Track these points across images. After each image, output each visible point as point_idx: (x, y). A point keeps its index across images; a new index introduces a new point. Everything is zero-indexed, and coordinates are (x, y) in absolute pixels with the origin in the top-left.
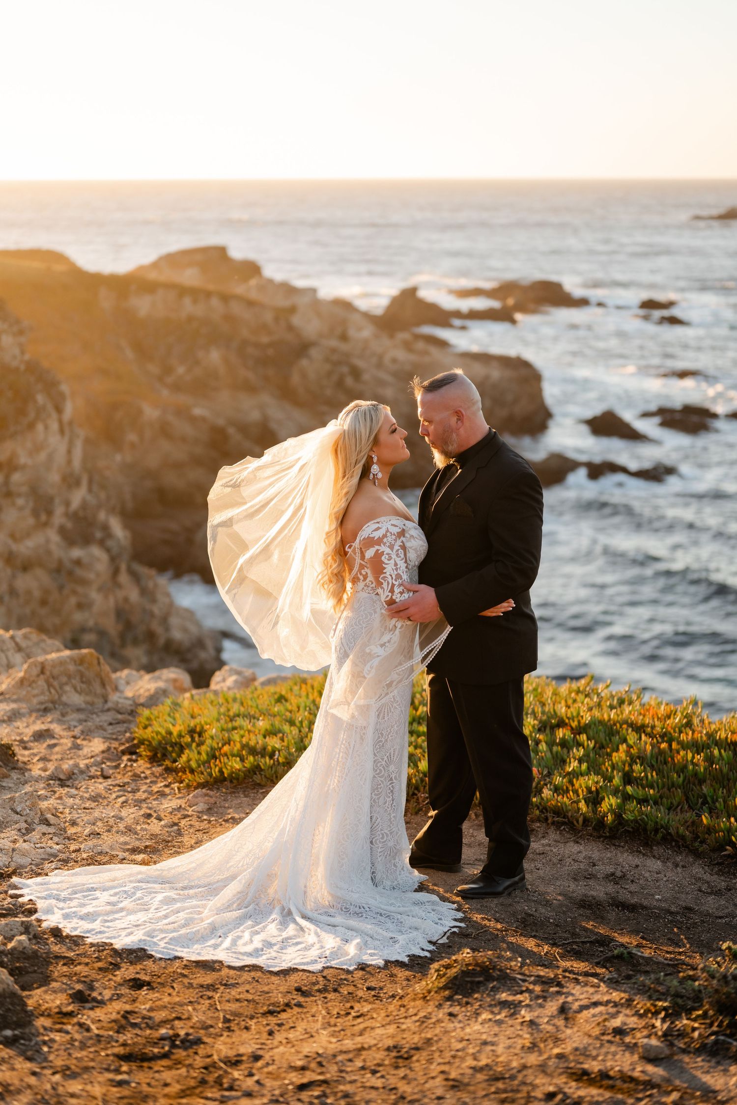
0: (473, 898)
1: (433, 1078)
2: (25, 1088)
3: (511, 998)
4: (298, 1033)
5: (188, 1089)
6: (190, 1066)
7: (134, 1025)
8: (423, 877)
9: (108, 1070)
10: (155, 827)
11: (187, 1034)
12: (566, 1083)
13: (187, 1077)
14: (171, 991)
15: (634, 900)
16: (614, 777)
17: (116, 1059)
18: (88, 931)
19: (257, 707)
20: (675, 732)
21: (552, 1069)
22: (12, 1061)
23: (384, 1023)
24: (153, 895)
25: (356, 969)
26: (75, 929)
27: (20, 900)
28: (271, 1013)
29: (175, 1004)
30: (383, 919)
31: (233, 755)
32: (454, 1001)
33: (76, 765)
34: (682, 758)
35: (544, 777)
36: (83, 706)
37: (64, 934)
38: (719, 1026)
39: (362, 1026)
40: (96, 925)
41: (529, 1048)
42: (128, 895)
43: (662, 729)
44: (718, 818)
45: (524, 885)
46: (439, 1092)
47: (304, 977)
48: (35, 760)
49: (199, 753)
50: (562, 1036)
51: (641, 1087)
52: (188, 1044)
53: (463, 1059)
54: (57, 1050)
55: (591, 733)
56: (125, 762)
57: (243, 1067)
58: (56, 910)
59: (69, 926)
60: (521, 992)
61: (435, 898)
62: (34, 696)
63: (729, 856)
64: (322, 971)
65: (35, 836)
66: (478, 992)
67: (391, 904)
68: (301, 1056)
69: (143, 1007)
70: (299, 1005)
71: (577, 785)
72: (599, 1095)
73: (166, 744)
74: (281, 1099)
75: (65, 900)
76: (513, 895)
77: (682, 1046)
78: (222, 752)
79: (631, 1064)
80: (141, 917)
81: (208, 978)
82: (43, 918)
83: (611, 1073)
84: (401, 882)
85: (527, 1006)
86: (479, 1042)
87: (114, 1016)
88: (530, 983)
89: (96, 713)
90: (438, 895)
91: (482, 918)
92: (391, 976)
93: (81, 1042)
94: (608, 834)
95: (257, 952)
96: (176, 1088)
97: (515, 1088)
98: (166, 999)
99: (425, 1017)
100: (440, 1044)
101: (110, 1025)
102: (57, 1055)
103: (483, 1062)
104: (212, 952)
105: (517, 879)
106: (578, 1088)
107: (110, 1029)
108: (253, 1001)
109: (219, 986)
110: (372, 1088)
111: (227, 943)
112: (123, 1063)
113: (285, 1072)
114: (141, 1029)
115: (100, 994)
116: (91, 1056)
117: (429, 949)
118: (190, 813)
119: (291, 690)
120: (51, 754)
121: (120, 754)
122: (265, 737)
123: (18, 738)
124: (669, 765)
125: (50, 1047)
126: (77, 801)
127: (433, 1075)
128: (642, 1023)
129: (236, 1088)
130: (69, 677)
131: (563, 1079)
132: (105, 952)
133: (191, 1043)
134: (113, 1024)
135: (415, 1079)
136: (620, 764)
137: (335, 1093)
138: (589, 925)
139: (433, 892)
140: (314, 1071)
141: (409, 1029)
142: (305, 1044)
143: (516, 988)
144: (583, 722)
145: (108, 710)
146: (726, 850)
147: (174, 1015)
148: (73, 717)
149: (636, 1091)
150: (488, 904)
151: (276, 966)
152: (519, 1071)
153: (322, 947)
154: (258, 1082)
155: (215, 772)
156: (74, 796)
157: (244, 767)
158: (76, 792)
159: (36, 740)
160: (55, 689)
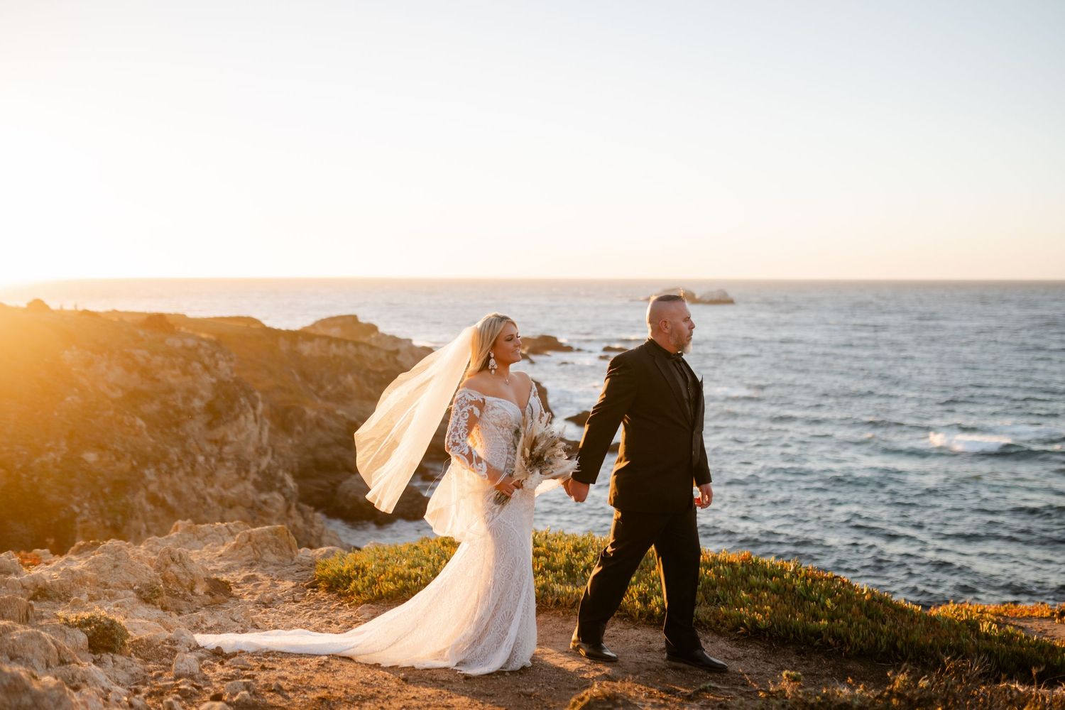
19: (401, 554)
31: (387, 581)
33: (275, 595)
36: (277, 562)
48: (245, 595)
49: (364, 581)
56: (309, 593)
62: (244, 556)
73: (339, 578)
78: (380, 580)
89: (286, 566)
120: (257, 590)
121: (305, 589)
122: (409, 569)
123: (233, 582)
130: (268, 543)
145: (295, 564)
146: (740, 630)
148: (270, 568)
155: (376, 592)
156: (275, 612)
157: (396, 588)
158: (276, 610)
159: (246, 583)
160: (258, 552)
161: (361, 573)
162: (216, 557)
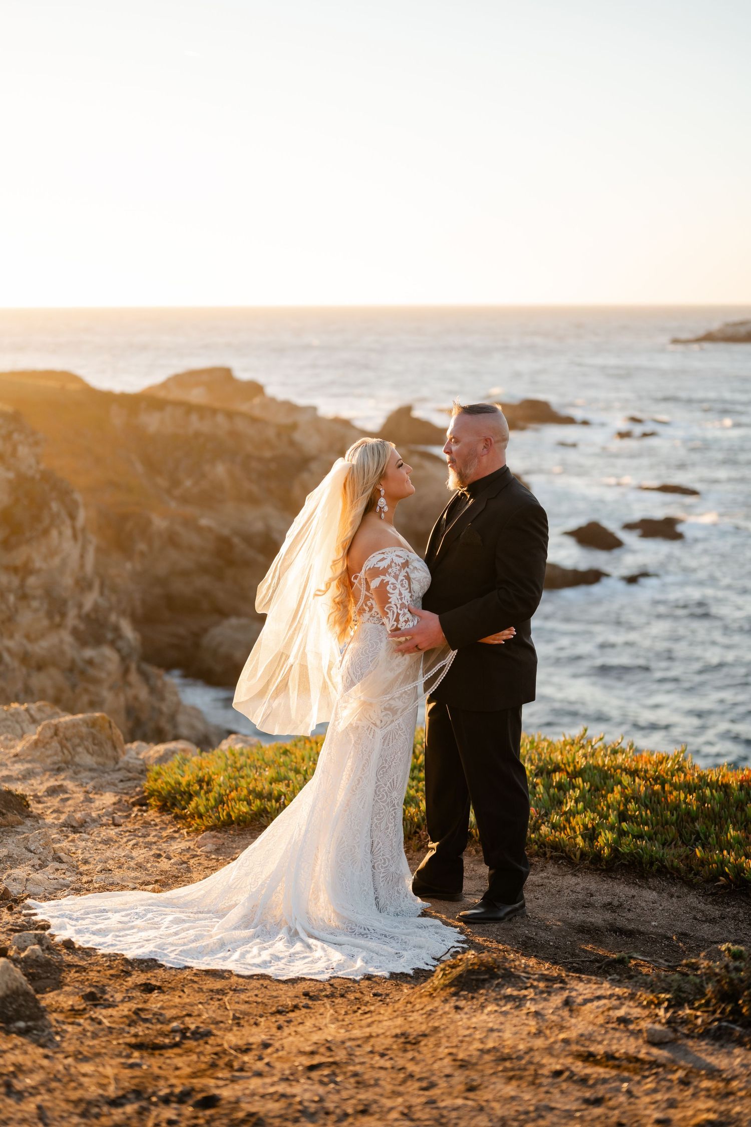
0: (474, 923)
1: (441, 1059)
2: (38, 1069)
3: (515, 993)
4: (307, 1028)
5: (199, 1071)
6: (201, 1053)
7: (146, 1020)
8: (426, 904)
9: (119, 1055)
10: (165, 864)
11: (198, 1027)
12: (572, 1063)
13: (197, 1062)
14: (181, 994)
15: (632, 926)
16: (609, 815)
17: (127, 1047)
18: (100, 944)
19: (263, 760)
20: (667, 774)
21: (559, 1051)
22: (24, 1047)
23: (391, 1017)
24: (163, 916)
25: (362, 979)
26: (88, 942)
27: (33, 918)
28: (279, 1012)
29: (185, 1004)
30: (387, 940)
31: (240, 800)
32: (460, 996)
33: (89, 815)
34: (675, 798)
35: (541, 817)
36: (95, 766)
37: (77, 946)
38: (722, 1013)
39: (369, 1020)
40: (109, 939)
41: (535, 1034)
42: (139, 916)
43: (655, 772)
44: (710, 851)
45: (524, 913)
46: (448, 1071)
47: (312, 985)
48: (48, 813)
49: (207, 800)
50: (568, 1025)
51: (647, 1066)
52: (198, 1036)
53: (470, 1043)
54: (70, 1039)
55: (587, 777)
56: (135, 813)
57: (254, 1053)
58: (68, 926)
59: (81, 939)
60: (526, 988)
61: (438, 922)
62: (48, 757)
63: (723, 886)
64: (329, 980)
65: (49, 869)
66: (483, 988)
67: (395, 927)
68: (310, 1043)
69: (154, 1006)
70: (307, 1007)
71: (574, 823)
72: (605, 1073)
73: (175, 794)
74: (291, 1078)
75: (77, 920)
76: (514, 921)
77: (686, 1031)
78: (230, 797)
79: (636, 1047)
80: (152, 933)
81: (218, 984)
82: (56, 933)
83: (617, 1055)
84: (404, 908)
85: (532, 999)
86: (485, 1029)
87: (126, 1013)
88: (534, 980)
89: (107, 772)
90: (441, 920)
91: (485, 941)
92: (397, 985)
93: (93, 1032)
94: (605, 867)
95: (265, 964)
96: (187, 1070)
97: (522, 1067)
98: (177, 1000)
99: (431, 1010)
100: (448, 1031)
101: (121, 1020)
102: (70, 1044)
103: (490, 1044)
104: (222, 963)
105: (517, 905)
106: (585, 1068)
107: (122, 1023)
108: (263, 1003)
109: (228, 991)
110: (381, 1068)
111: (236, 956)
112: (133, 1050)
113: (295, 1056)
114: (152, 1024)
115: (112, 996)
116: (103, 1044)
117: (433, 964)
118: (198, 853)
119: (296, 745)
120: (64, 807)
121: (130, 806)
122: (271, 784)
123: (32, 794)
124: (663, 804)
125: (62, 1037)
126: (89, 844)
127: (441, 1056)
128: (647, 1012)
129: (247, 1069)
130: (82, 738)
131: (569, 1060)
132: (117, 961)
133: (201, 1035)
134: (125, 1019)
135: (423, 1060)
136: (615, 804)
137: (345, 1073)
138: (589, 947)
139: (436, 917)
140: (323, 1055)
141: (416, 1021)
142: (313, 1034)
143: (521, 985)
144: (578, 766)
145: (119, 770)
146: (719, 881)
147: (184, 1013)
148: (85, 774)
149: (641, 1069)
150: (490, 929)
151: (283, 976)
152: (526, 1053)
153: (329, 960)
154: (268, 1064)
155: (223, 816)
156: (86, 840)
157: (251, 810)
158: (88, 837)
159: (49, 795)
160: (68, 750)
161: (205, 787)
162: (10, 758)
